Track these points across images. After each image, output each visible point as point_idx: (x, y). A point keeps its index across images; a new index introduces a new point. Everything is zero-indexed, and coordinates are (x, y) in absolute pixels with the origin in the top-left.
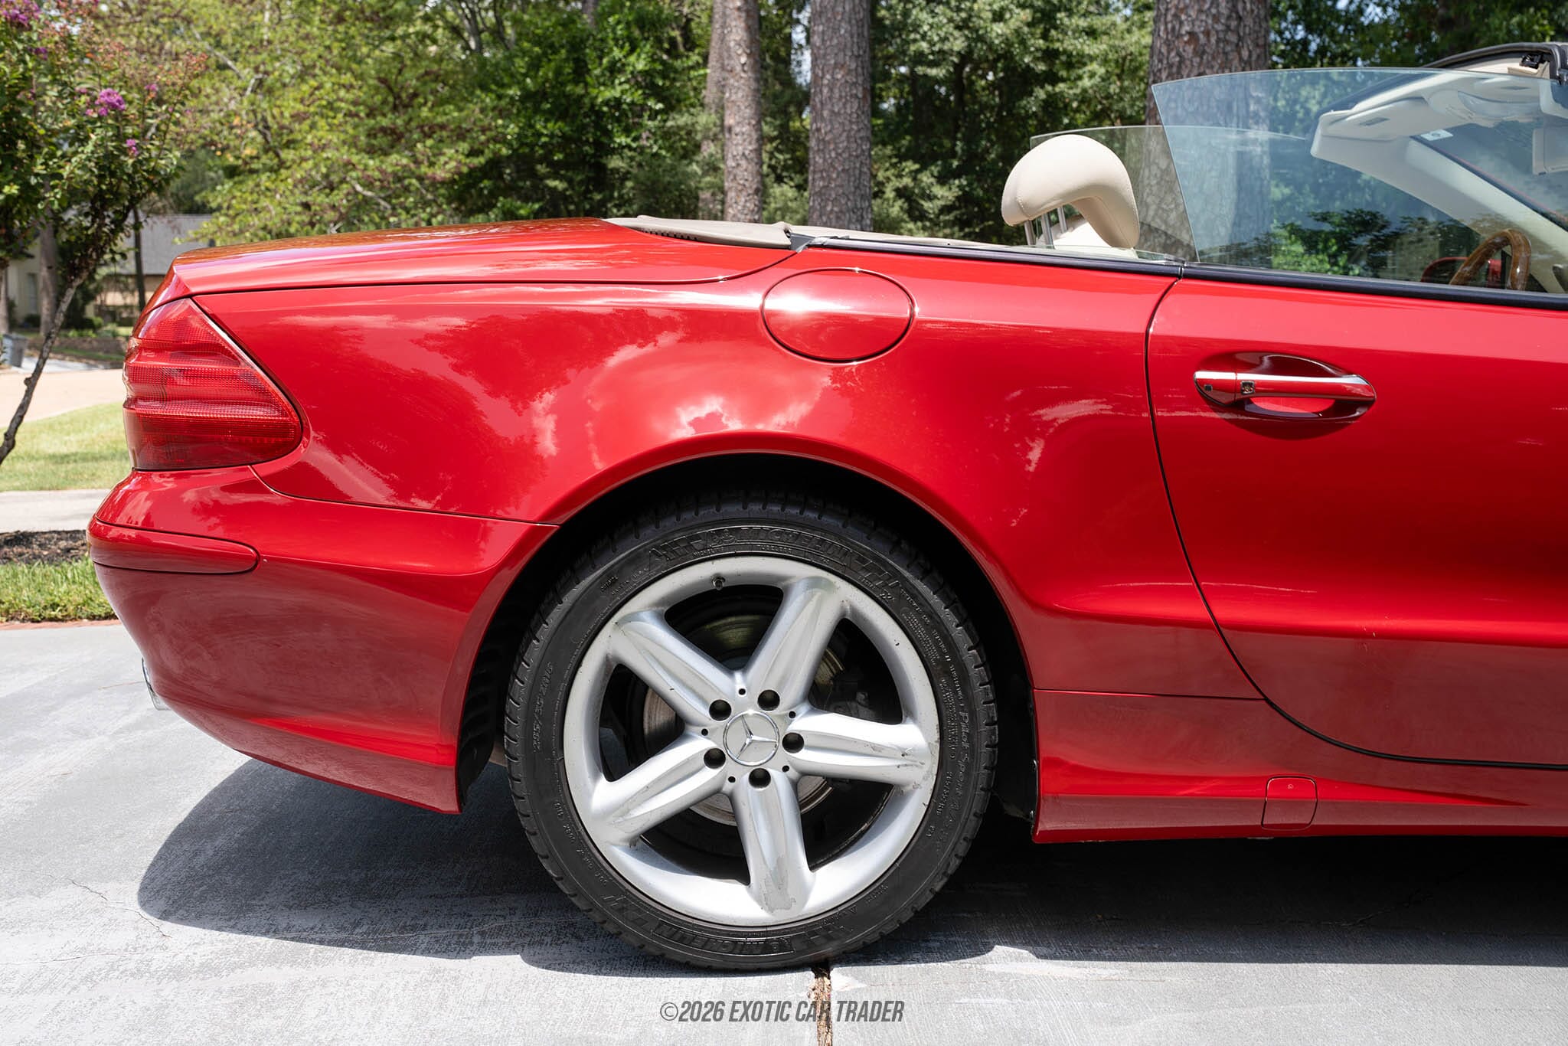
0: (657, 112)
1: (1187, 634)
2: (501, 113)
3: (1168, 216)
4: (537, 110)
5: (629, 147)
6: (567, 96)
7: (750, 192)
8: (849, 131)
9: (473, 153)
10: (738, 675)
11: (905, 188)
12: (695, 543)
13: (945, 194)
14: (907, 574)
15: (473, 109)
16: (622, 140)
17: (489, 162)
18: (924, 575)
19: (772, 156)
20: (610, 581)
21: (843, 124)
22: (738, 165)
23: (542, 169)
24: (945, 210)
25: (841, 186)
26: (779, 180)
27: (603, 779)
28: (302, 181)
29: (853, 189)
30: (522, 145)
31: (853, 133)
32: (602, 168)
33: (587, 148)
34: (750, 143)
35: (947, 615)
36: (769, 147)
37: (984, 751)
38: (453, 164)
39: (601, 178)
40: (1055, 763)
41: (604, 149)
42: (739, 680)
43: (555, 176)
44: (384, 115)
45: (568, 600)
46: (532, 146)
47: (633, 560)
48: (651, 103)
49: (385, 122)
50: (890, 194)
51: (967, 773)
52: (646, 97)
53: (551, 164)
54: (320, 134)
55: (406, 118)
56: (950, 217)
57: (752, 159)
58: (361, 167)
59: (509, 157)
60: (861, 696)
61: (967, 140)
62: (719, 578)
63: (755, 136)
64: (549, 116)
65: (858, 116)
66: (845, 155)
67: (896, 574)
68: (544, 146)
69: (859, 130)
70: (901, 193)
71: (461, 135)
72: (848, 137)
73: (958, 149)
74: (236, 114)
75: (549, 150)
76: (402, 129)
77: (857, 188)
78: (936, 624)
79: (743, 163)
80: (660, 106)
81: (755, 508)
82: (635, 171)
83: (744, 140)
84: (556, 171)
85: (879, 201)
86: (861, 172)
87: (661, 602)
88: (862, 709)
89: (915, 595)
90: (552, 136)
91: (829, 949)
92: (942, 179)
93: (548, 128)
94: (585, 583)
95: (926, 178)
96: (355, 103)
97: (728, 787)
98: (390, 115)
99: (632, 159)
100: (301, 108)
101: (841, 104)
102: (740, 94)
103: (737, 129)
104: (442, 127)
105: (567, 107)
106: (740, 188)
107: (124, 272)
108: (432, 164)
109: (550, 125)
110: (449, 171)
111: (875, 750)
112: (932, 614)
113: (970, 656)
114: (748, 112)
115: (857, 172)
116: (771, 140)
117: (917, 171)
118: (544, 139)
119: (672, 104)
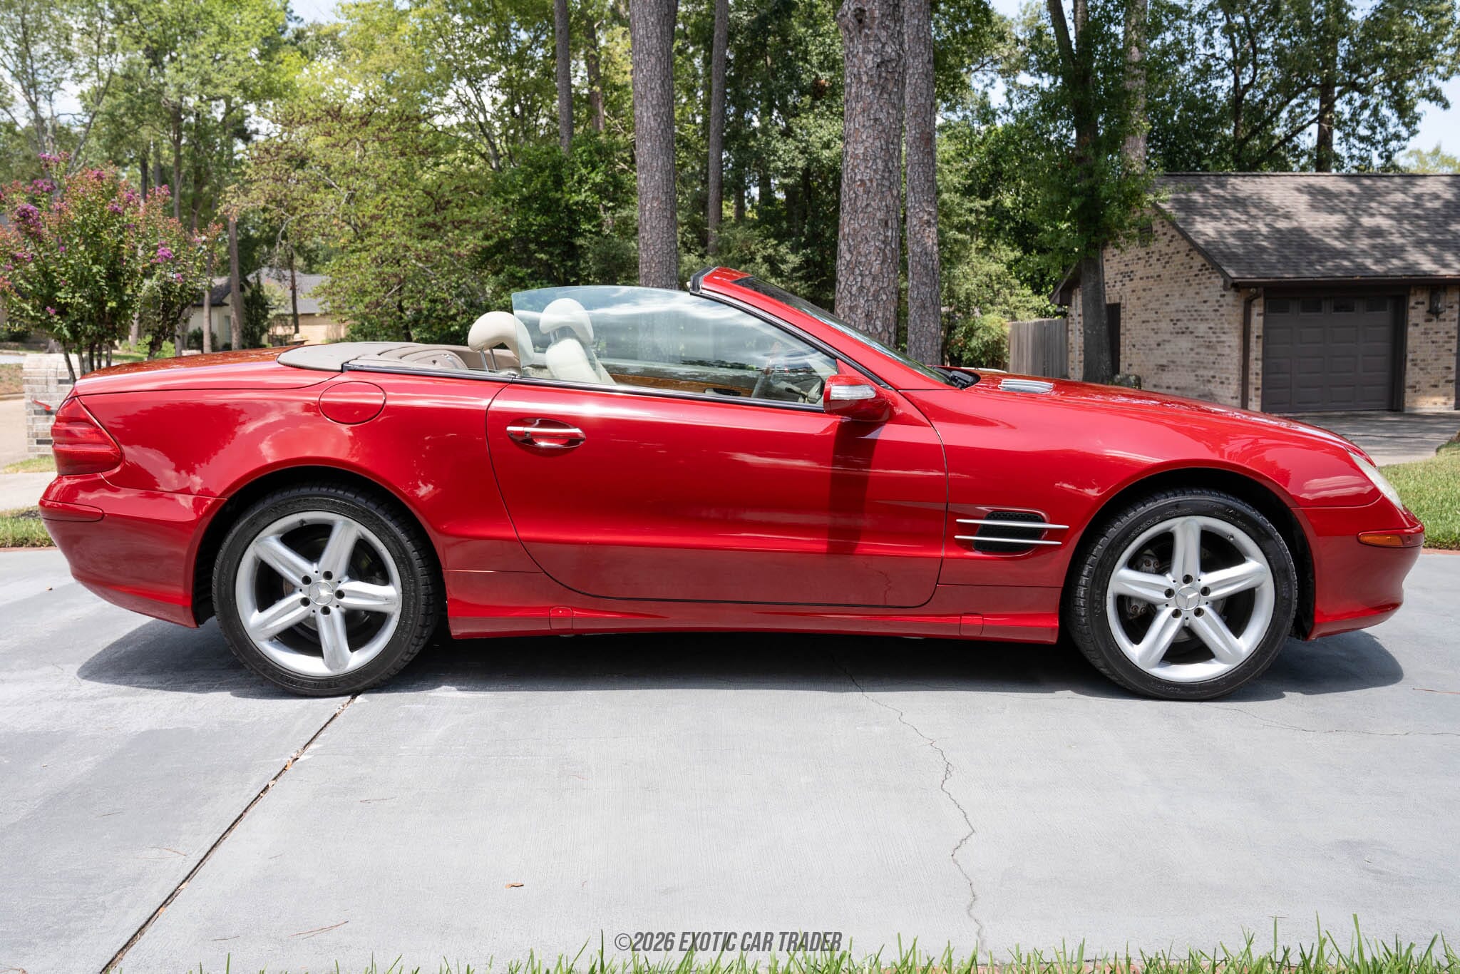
0: (609, 208)
1: (506, 543)
2: (506, 211)
4: (530, 209)
5: (590, 232)
6: (549, 199)
9: (487, 237)
10: (315, 565)
11: (770, 256)
12: (289, 506)
13: (794, 260)
14: (382, 518)
15: (487, 211)
16: (585, 226)
17: (498, 243)
18: (393, 519)
19: (683, 234)
20: (252, 523)
23: (532, 246)
24: (794, 270)
26: (689, 251)
27: (257, 611)
28: (374, 260)
30: (520, 231)
32: (573, 246)
33: (563, 232)
35: (403, 537)
36: (680, 230)
37: (423, 597)
38: (471, 246)
39: (572, 252)
40: (455, 601)
41: (574, 233)
42: (315, 567)
43: (542, 251)
44: (429, 215)
45: (234, 531)
46: (527, 232)
47: (262, 514)
48: (605, 202)
49: (430, 219)
50: (759, 260)
51: (415, 607)
52: (602, 199)
53: (538, 243)
54: (387, 228)
55: (442, 217)
56: (799, 274)
57: (669, 239)
58: (413, 249)
59: (512, 239)
60: (377, 574)
61: (812, 225)
62: (302, 522)
64: (540, 211)
67: (378, 518)
68: (534, 232)
70: (767, 259)
71: (478, 226)
73: (805, 230)
74: (335, 216)
75: (538, 236)
76: (440, 224)
78: (397, 541)
80: (611, 204)
81: (315, 490)
82: (592, 247)
84: (542, 247)
85: (752, 264)
87: (278, 532)
88: (378, 580)
89: (387, 528)
90: (540, 225)
91: (358, 687)
92: (794, 250)
93: (537, 220)
94: (241, 524)
95: (783, 249)
96: (410, 208)
97: (312, 614)
98: (432, 215)
99: (592, 239)
100: (376, 212)
104: (466, 222)
105: (549, 207)
107: (287, 312)
108: (458, 246)
109: (538, 218)
110: (469, 250)
111: (374, 597)
112: (395, 536)
113: (414, 555)
116: (682, 225)
117: (777, 245)
118: (534, 228)
119: (621, 203)
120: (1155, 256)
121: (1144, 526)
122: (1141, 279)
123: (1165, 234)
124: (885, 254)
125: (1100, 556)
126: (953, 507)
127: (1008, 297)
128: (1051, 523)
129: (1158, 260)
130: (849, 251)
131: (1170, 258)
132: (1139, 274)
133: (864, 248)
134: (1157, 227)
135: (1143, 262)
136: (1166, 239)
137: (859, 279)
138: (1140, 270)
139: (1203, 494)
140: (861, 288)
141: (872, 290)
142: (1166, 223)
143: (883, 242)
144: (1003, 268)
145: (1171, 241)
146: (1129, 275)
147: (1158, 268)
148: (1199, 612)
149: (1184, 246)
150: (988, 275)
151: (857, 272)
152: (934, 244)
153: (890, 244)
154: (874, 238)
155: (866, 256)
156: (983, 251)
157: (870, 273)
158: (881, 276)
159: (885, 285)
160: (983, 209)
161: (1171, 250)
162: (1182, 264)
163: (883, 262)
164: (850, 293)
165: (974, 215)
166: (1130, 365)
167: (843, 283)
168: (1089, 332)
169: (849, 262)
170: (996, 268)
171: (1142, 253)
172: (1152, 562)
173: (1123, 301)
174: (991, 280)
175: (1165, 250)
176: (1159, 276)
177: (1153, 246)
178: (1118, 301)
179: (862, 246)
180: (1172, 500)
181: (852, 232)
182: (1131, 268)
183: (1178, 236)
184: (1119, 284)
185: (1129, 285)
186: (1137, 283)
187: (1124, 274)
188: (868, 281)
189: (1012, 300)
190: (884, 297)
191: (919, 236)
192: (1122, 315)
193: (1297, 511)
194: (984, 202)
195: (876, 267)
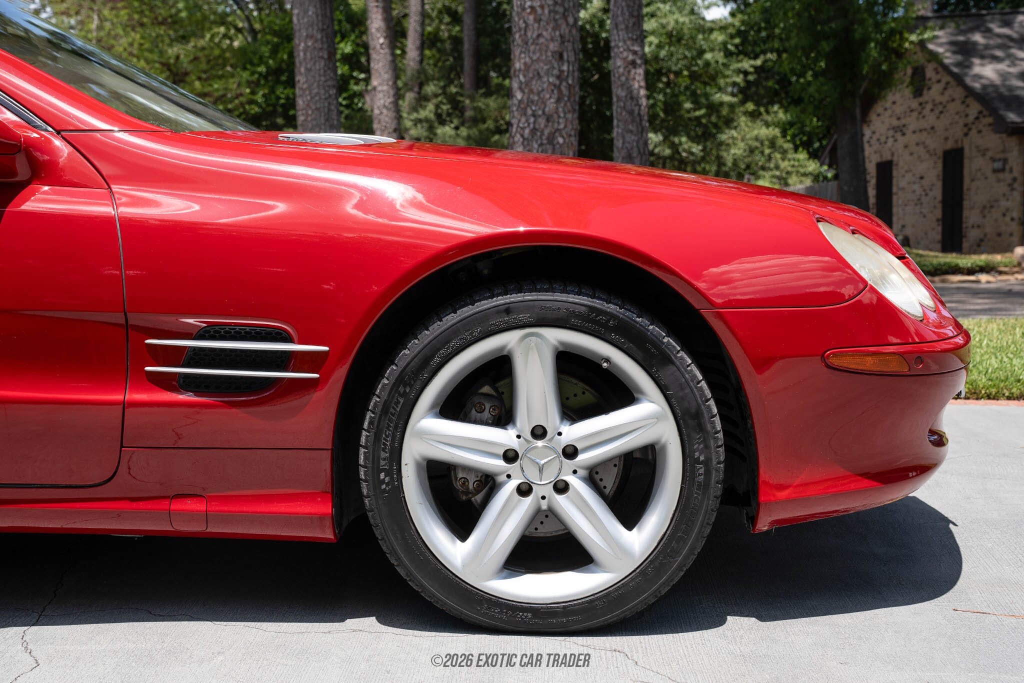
3: (524, 132)
7: (391, 130)
8: (319, 81)
21: (314, 77)
22: (381, 113)
25: (315, 119)
29: (323, 122)
30: (268, 105)
31: (321, 83)
34: (389, 98)
46: (274, 106)
48: (355, 74)
52: (352, 69)
57: (390, 109)
63: (392, 92)
65: (325, 71)
66: (317, 98)
68: (283, 105)
69: (326, 81)
72: (318, 86)
77: (327, 120)
79: (385, 111)
83: (384, 96)
86: (329, 110)
101: (312, 63)
102: (380, 64)
103: (379, 88)
106: (383, 128)
114: (386, 76)
115: (326, 110)
120: (929, 107)
121: (455, 343)
122: (914, 132)
123: (939, 81)
124: (560, 91)
125: (385, 395)
126: (136, 319)
127: (780, 162)
128: (300, 343)
129: (932, 110)
130: (521, 89)
131: (945, 107)
132: (911, 128)
133: (536, 85)
134: (930, 73)
135: (915, 114)
136: (939, 87)
137: (532, 120)
138: (913, 123)
139: (553, 290)
140: (534, 131)
141: (546, 132)
142: (940, 69)
143: (558, 77)
144: (777, 132)
145: (945, 89)
146: (900, 130)
147: (931, 119)
148: (562, 488)
149: (958, 93)
150: (756, 139)
151: (529, 112)
152: (640, 87)
153: (566, 79)
154: (547, 73)
155: (539, 94)
156: (754, 116)
157: (544, 113)
158: (555, 116)
159: (562, 126)
160: (752, 70)
161: (944, 99)
162: (957, 113)
163: (558, 101)
164: (522, 136)
165: (741, 76)
166: (903, 226)
167: (515, 126)
168: (846, 188)
169: (520, 102)
170: (764, 132)
171: (915, 104)
172: (488, 406)
173: (895, 158)
174: (762, 143)
175: (939, 99)
176: (933, 128)
177: (927, 96)
178: (889, 158)
179: (534, 82)
180: (500, 300)
181: (523, 67)
182: (904, 121)
183: (953, 83)
184: (891, 140)
185: (902, 140)
186: (911, 138)
187: (895, 129)
188: (542, 122)
189: (784, 165)
190: (561, 140)
191: (623, 79)
192: (895, 173)
193: (708, 315)
194: (752, 62)
195: (551, 105)
